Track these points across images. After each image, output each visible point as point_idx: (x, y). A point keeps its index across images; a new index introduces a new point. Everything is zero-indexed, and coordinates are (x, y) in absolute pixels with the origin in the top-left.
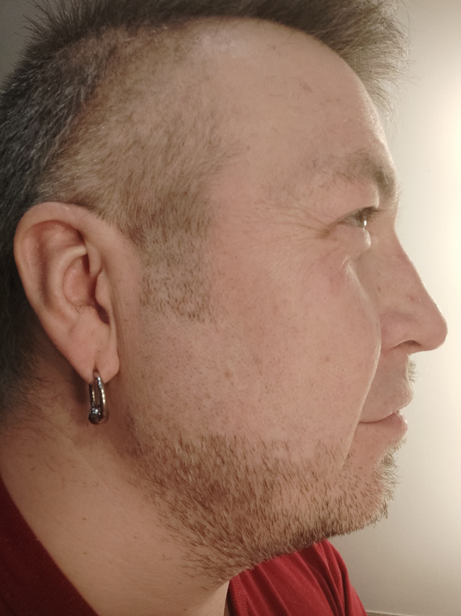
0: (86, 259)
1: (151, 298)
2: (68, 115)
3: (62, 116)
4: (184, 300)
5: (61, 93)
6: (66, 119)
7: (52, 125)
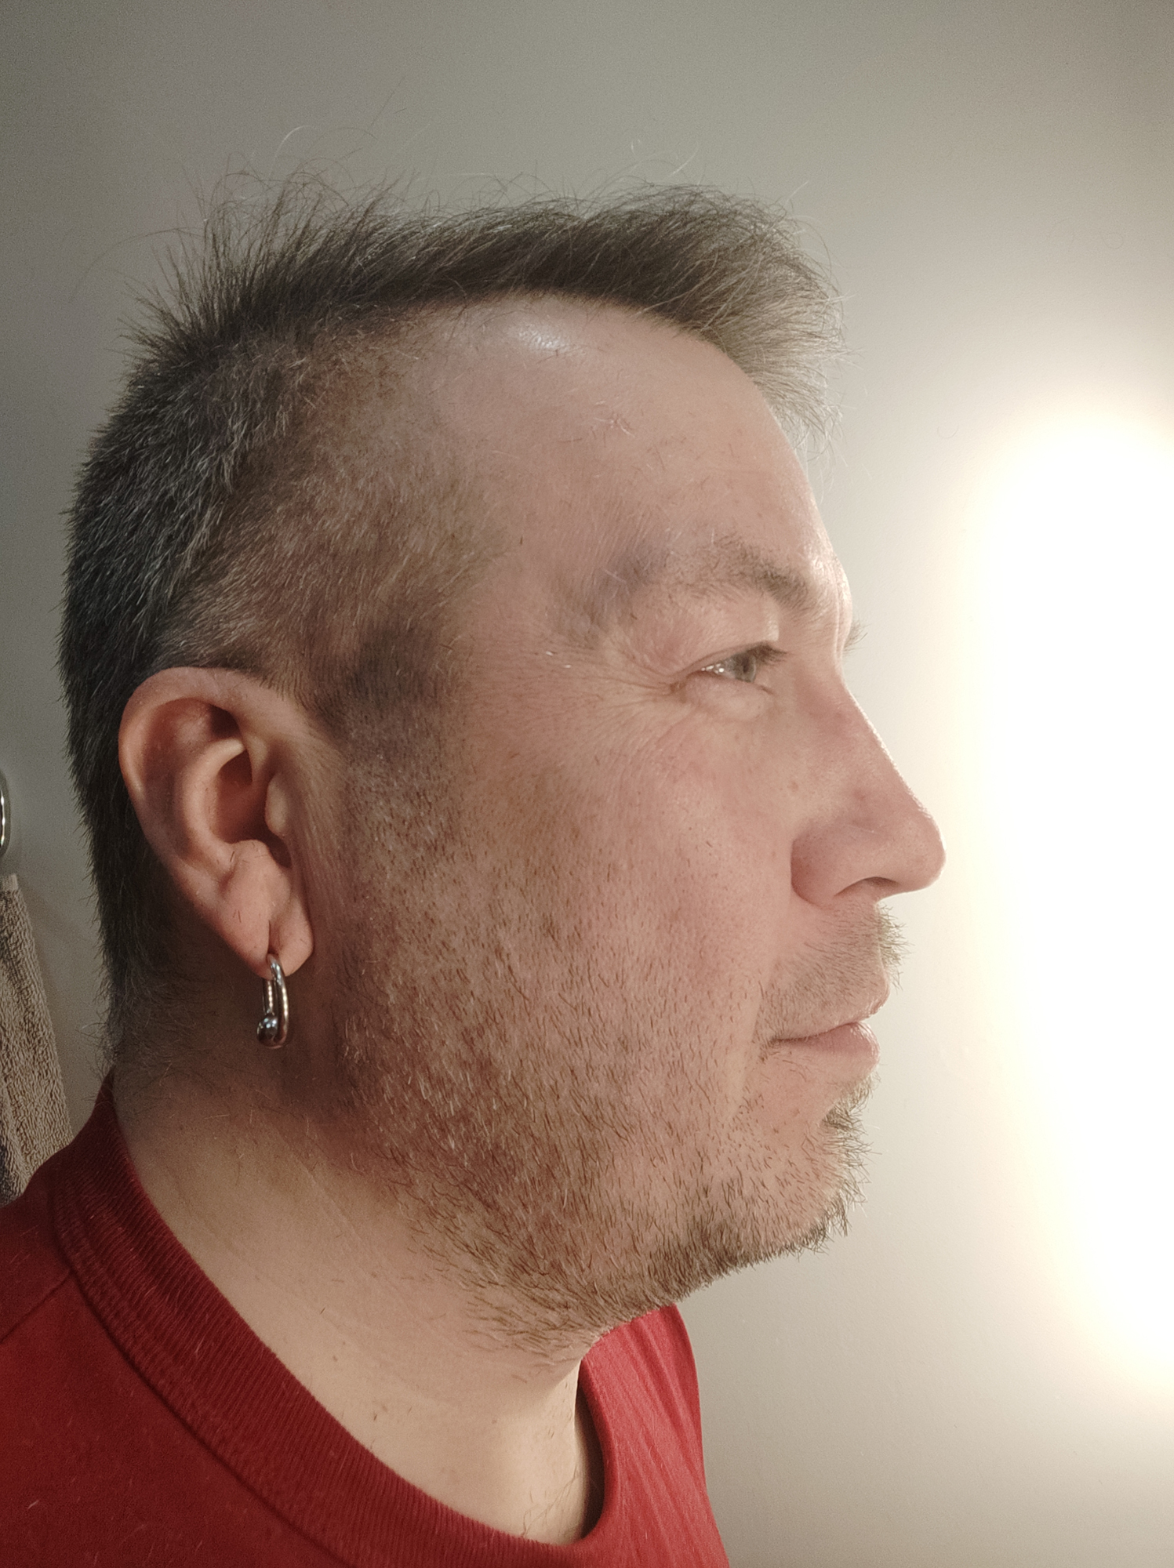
1: (360, 818)
2: (204, 507)
3: (194, 512)
4: (417, 820)
5: (189, 467)
6: (201, 515)
7: (179, 528)
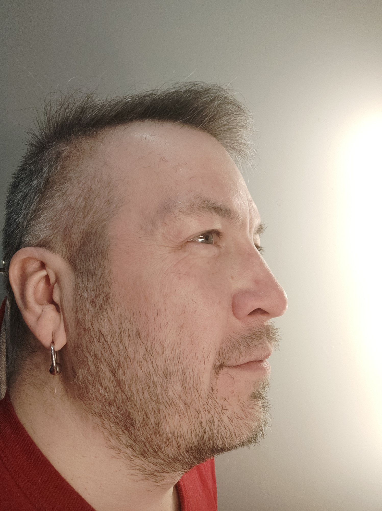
0: (47, 278)
2: (35, 196)
